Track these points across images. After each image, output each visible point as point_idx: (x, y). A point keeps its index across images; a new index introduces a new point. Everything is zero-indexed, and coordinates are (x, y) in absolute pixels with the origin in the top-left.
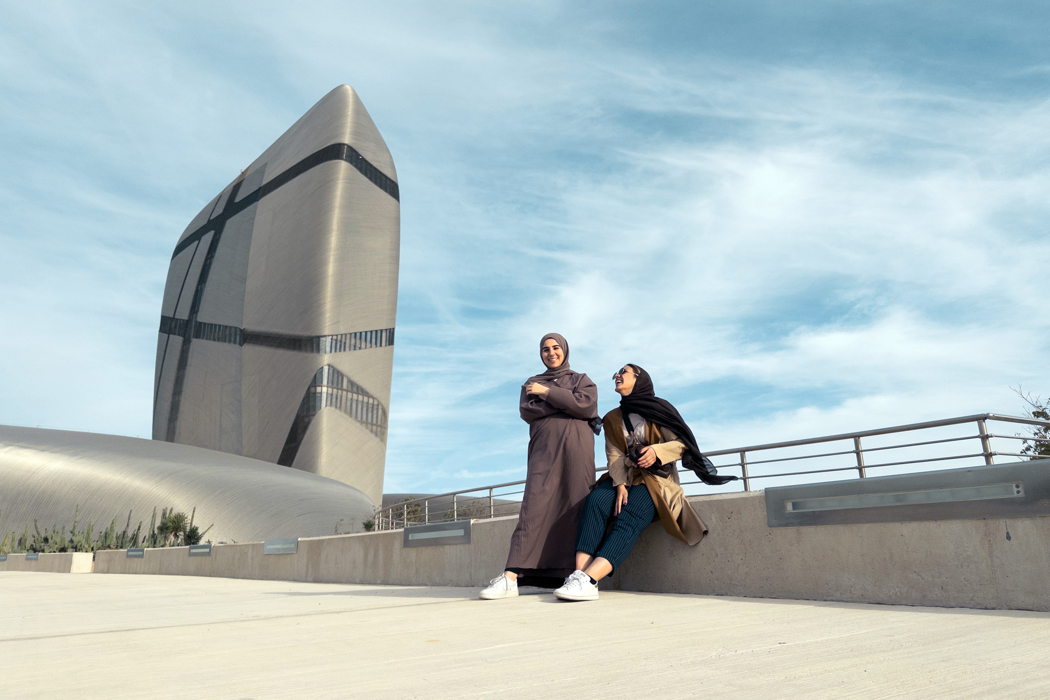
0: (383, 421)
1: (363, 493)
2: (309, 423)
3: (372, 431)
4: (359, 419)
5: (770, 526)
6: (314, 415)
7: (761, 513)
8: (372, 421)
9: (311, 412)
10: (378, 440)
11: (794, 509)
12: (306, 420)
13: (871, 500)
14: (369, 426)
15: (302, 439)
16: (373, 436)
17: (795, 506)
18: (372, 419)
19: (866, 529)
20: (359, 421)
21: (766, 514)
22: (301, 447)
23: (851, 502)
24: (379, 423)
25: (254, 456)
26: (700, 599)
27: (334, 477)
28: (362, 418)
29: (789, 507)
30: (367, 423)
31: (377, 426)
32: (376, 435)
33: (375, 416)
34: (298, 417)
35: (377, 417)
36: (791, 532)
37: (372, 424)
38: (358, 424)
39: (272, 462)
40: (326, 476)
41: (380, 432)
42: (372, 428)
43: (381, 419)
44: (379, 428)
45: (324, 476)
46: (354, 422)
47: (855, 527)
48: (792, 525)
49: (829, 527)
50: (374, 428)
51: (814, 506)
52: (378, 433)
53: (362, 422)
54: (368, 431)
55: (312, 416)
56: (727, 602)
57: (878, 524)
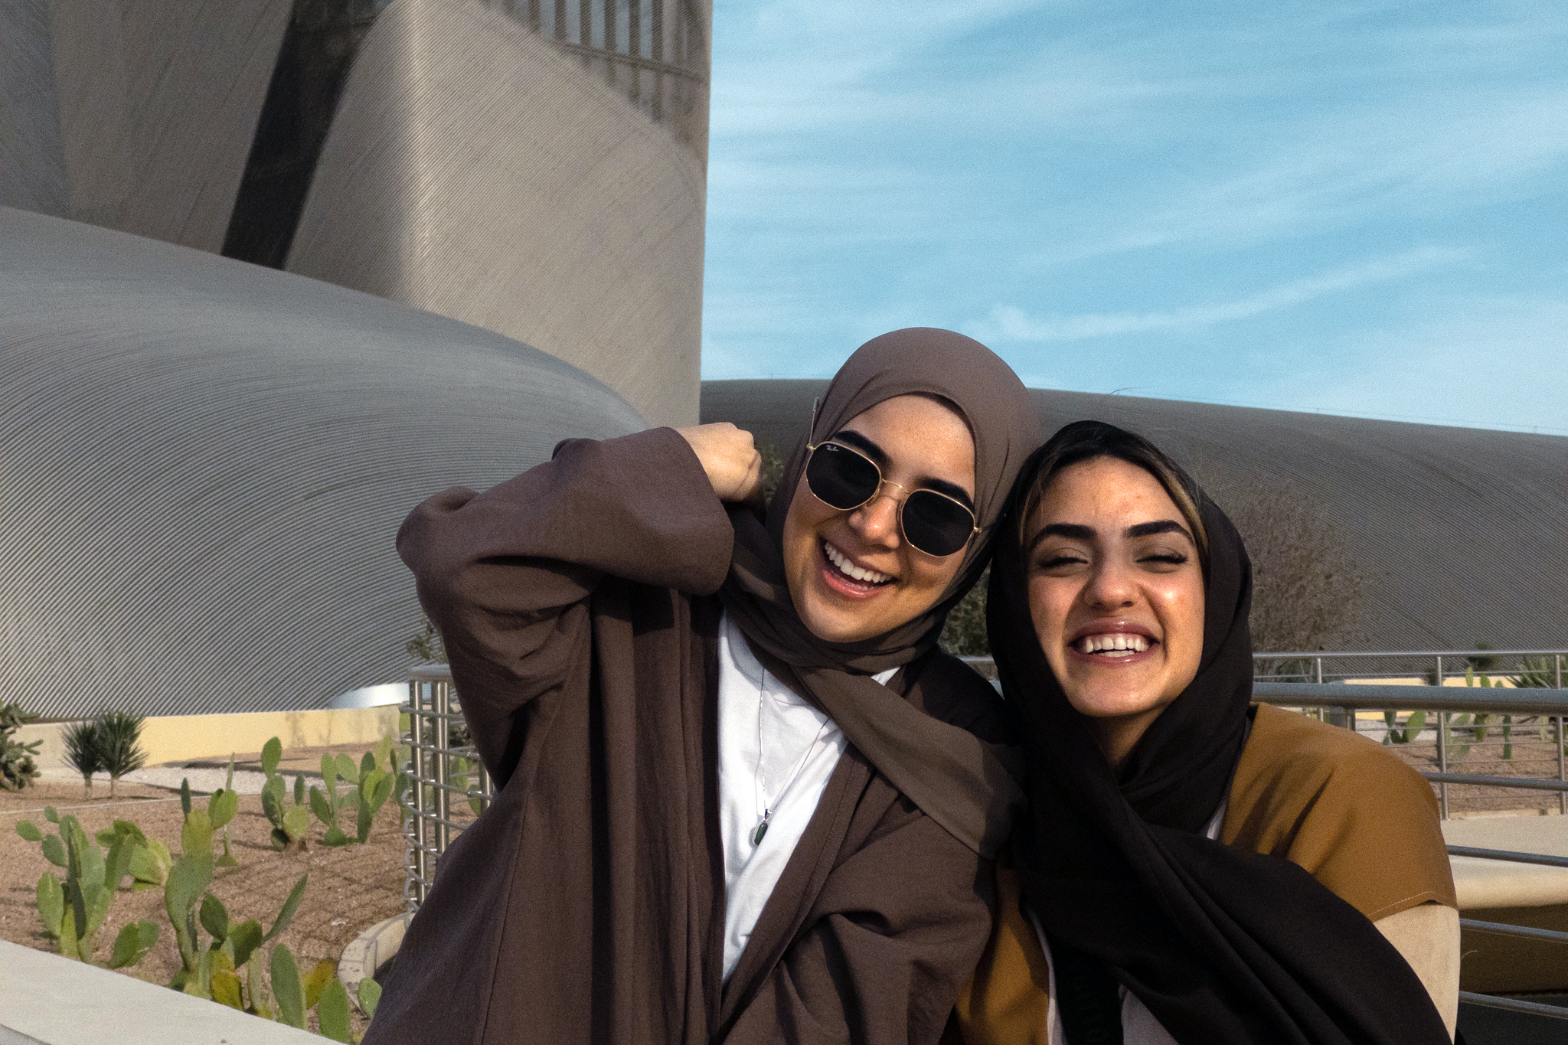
0: (685, 48)
1: (608, 390)
2: (346, 62)
3: (634, 96)
4: (575, 39)
6: (367, 24)
8: (634, 47)
9: (350, 10)
10: (663, 135)
12: (335, 47)
14: (623, 72)
15: (320, 137)
16: (642, 119)
18: (634, 35)
20: (569, 50)
22: (321, 173)
24: (668, 55)
25: (116, 218)
27: (474, 315)
28: (586, 34)
30: (609, 56)
31: (657, 67)
32: (657, 115)
33: (646, 23)
34: (295, 33)
35: (657, 29)
37: (635, 63)
38: (570, 64)
39: (199, 244)
40: (439, 311)
41: (677, 98)
42: (636, 83)
43: (677, 38)
44: (668, 81)
45: (431, 306)
46: (553, 53)
50: (646, 77)
52: (666, 104)
53: (585, 53)
54: (616, 99)
55: (357, 26)
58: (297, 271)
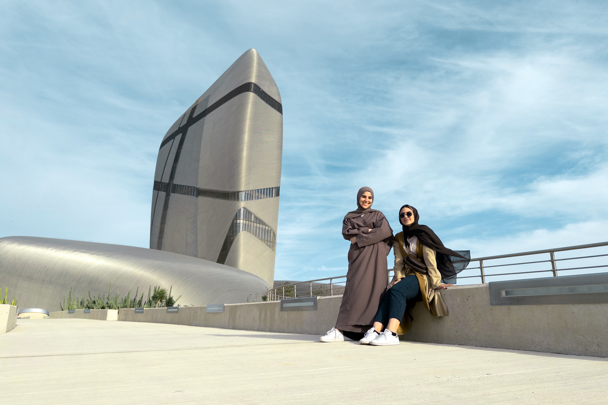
1: (263, 280)
2: (233, 240)
3: (267, 245)
4: (261, 238)
5: (492, 304)
6: (236, 236)
7: (487, 297)
8: (268, 239)
9: (234, 234)
10: (271, 250)
11: (506, 295)
12: (232, 238)
13: (554, 291)
14: (266, 242)
15: (229, 249)
16: (268, 248)
17: (507, 293)
18: (268, 238)
19: (550, 308)
20: (260, 239)
21: (489, 297)
22: (229, 253)
23: (541, 291)
24: (271, 240)
25: (204, 258)
26: (448, 347)
27: (247, 271)
28: (262, 237)
29: (503, 294)
30: (265, 240)
31: (270, 242)
32: (270, 247)
33: (269, 236)
34: (227, 237)
35: (270, 237)
36: (504, 308)
37: (268, 241)
38: (260, 241)
39: (214, 261)
40: (243, 270)
41: (272, 246)
42: (268, 243)
43: (273, 238)
44: (271, 243)
45: (242, 269)
46: (258, 240)
47: (544, 307)
48: (506, 304)
49: (527, 306)
50: (269, 243)
51: (519, 293)
52: (271, 246)
53: (262, 240)
54: (265, 245)
55: (235, 236)
56: (463, 349)
57: (558, 305)
58: (225, 265)
